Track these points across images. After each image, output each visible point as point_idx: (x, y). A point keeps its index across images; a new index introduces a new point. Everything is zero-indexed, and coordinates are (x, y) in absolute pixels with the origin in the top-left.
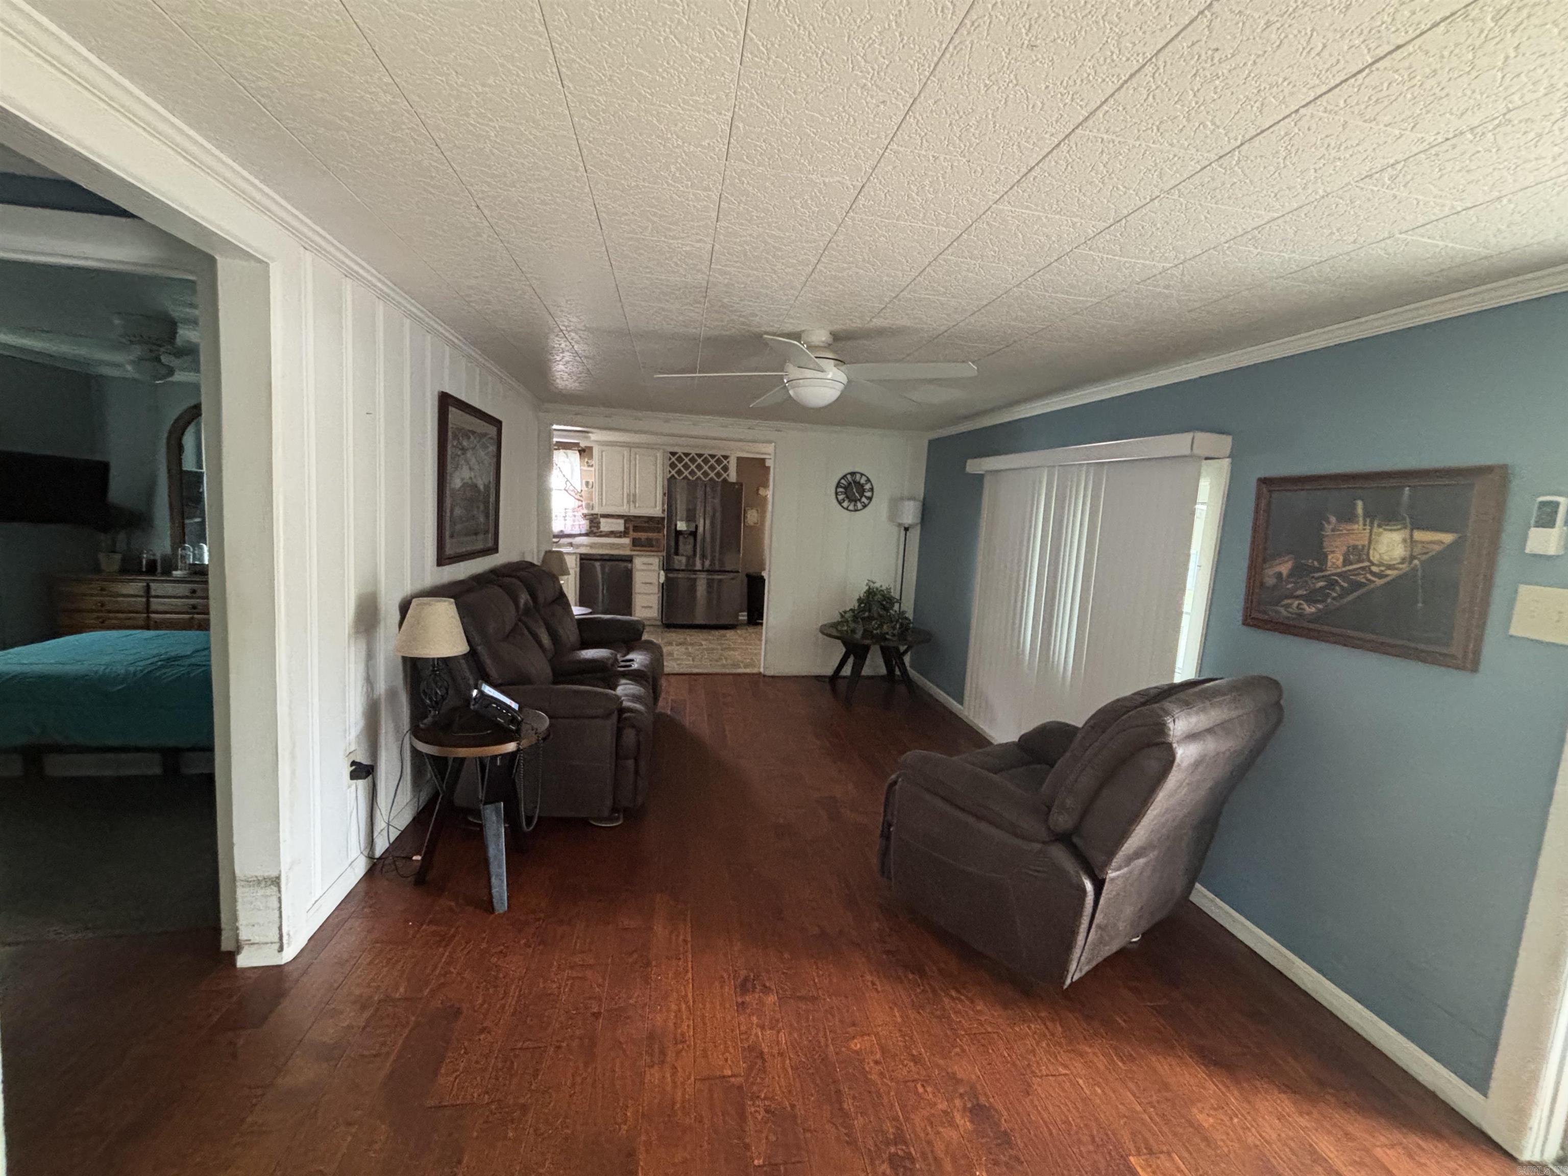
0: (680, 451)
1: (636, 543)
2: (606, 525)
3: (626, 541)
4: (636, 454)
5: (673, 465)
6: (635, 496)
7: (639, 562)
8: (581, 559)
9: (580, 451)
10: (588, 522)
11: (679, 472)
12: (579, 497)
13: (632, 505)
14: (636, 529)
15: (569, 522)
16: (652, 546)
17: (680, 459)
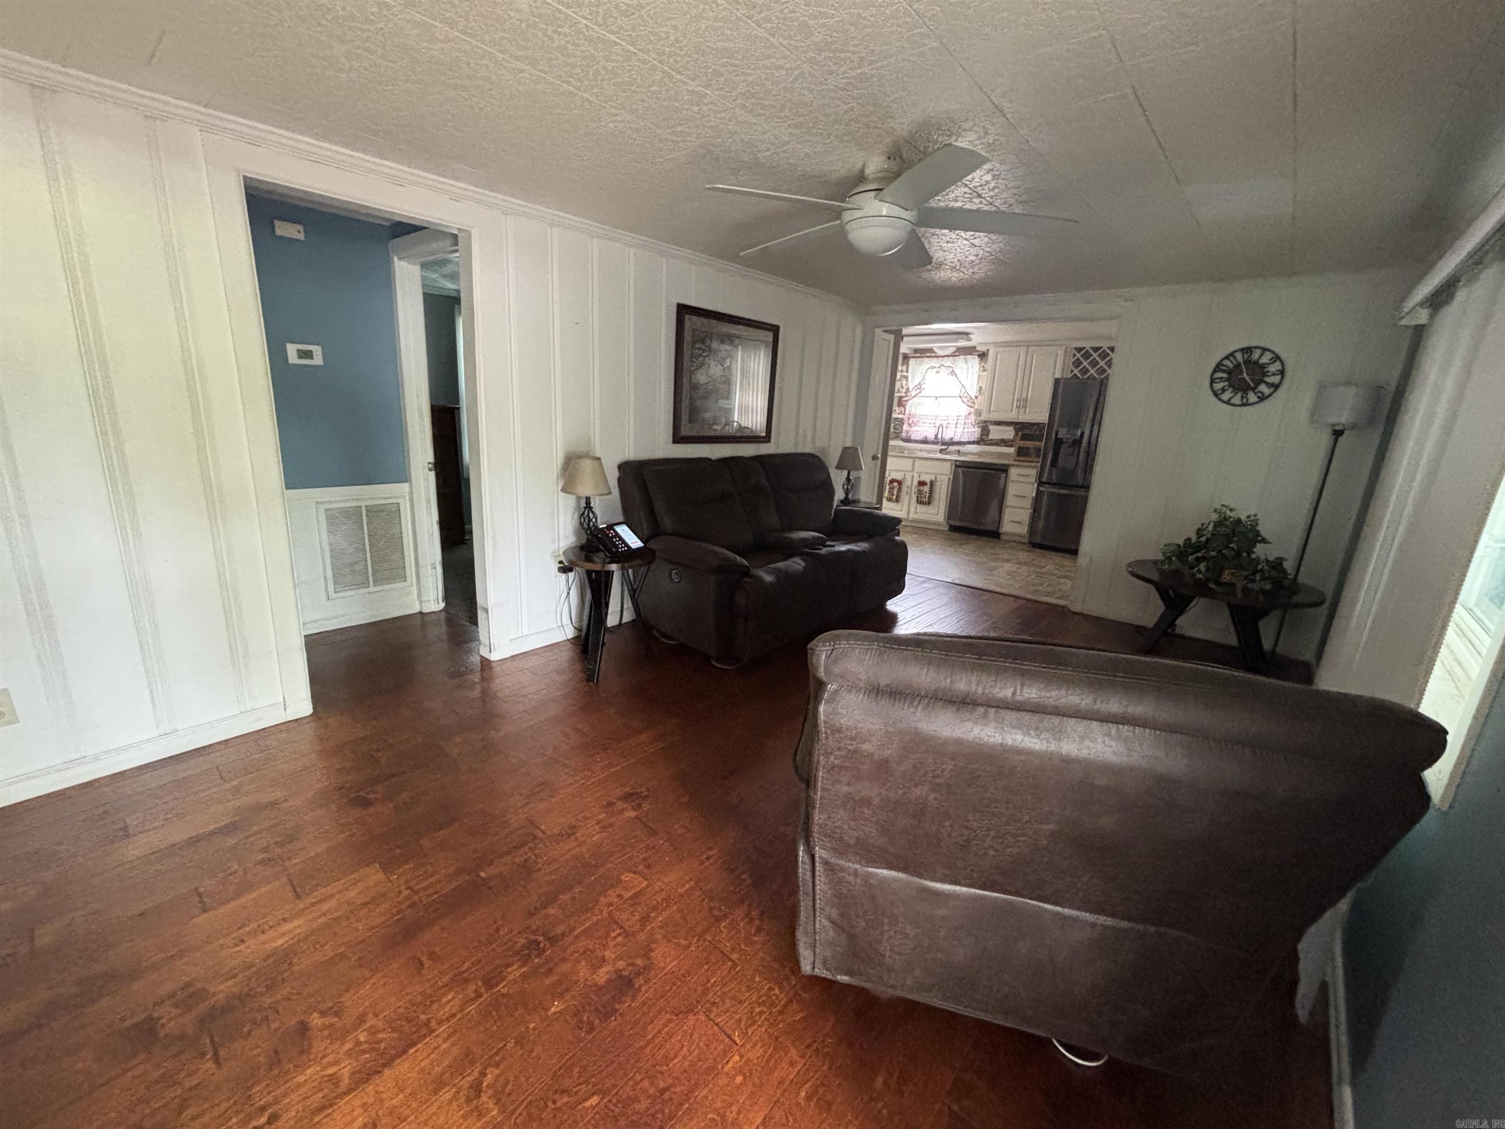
0: (1088, 345)
1: (1022, 452)
2: (996, 433)
3: (1011, 450)
4: (1033, 352)
5: (1077, 363)
6: (1026, 400)
7: (1014, 472)
8: (956, 466)
9: (979, 356)
10: (979, 430)
11: (1085, 371)
12: (971, 403)
13: (1022, 410)
14: (1025, 437)
15: (959, 430)
16: (1029, 456)
17: (1087, 356)
